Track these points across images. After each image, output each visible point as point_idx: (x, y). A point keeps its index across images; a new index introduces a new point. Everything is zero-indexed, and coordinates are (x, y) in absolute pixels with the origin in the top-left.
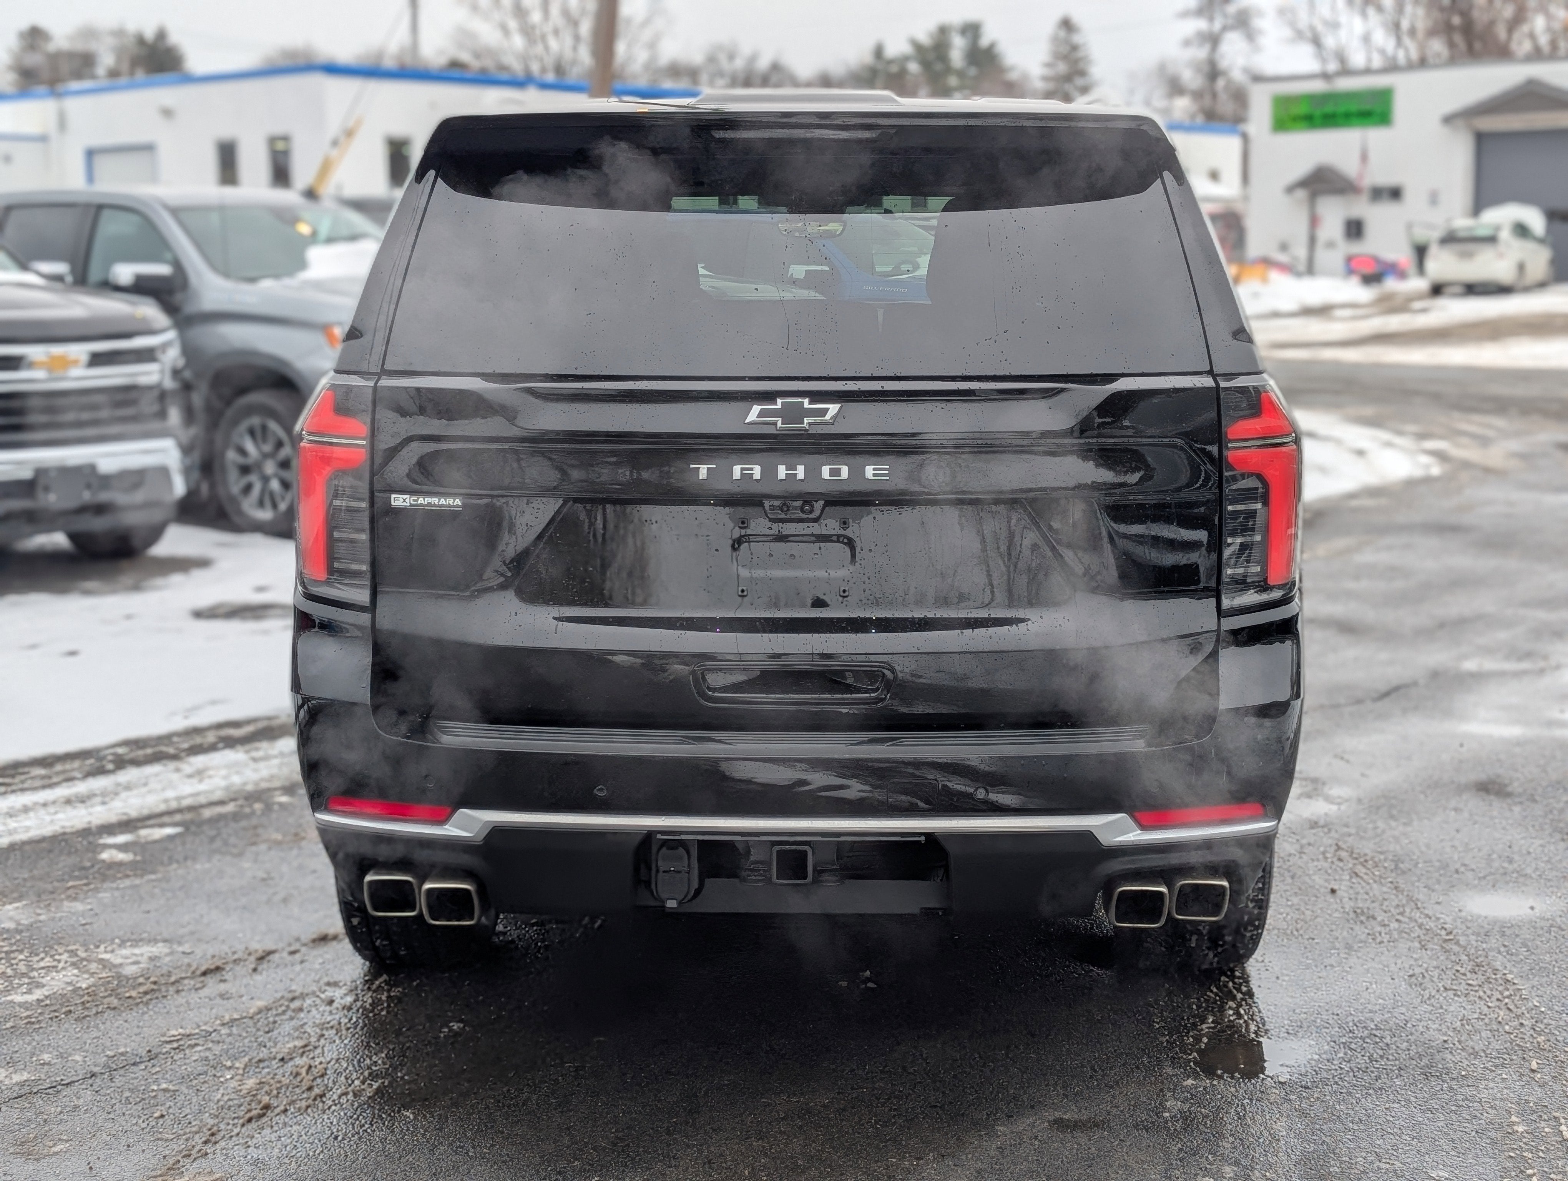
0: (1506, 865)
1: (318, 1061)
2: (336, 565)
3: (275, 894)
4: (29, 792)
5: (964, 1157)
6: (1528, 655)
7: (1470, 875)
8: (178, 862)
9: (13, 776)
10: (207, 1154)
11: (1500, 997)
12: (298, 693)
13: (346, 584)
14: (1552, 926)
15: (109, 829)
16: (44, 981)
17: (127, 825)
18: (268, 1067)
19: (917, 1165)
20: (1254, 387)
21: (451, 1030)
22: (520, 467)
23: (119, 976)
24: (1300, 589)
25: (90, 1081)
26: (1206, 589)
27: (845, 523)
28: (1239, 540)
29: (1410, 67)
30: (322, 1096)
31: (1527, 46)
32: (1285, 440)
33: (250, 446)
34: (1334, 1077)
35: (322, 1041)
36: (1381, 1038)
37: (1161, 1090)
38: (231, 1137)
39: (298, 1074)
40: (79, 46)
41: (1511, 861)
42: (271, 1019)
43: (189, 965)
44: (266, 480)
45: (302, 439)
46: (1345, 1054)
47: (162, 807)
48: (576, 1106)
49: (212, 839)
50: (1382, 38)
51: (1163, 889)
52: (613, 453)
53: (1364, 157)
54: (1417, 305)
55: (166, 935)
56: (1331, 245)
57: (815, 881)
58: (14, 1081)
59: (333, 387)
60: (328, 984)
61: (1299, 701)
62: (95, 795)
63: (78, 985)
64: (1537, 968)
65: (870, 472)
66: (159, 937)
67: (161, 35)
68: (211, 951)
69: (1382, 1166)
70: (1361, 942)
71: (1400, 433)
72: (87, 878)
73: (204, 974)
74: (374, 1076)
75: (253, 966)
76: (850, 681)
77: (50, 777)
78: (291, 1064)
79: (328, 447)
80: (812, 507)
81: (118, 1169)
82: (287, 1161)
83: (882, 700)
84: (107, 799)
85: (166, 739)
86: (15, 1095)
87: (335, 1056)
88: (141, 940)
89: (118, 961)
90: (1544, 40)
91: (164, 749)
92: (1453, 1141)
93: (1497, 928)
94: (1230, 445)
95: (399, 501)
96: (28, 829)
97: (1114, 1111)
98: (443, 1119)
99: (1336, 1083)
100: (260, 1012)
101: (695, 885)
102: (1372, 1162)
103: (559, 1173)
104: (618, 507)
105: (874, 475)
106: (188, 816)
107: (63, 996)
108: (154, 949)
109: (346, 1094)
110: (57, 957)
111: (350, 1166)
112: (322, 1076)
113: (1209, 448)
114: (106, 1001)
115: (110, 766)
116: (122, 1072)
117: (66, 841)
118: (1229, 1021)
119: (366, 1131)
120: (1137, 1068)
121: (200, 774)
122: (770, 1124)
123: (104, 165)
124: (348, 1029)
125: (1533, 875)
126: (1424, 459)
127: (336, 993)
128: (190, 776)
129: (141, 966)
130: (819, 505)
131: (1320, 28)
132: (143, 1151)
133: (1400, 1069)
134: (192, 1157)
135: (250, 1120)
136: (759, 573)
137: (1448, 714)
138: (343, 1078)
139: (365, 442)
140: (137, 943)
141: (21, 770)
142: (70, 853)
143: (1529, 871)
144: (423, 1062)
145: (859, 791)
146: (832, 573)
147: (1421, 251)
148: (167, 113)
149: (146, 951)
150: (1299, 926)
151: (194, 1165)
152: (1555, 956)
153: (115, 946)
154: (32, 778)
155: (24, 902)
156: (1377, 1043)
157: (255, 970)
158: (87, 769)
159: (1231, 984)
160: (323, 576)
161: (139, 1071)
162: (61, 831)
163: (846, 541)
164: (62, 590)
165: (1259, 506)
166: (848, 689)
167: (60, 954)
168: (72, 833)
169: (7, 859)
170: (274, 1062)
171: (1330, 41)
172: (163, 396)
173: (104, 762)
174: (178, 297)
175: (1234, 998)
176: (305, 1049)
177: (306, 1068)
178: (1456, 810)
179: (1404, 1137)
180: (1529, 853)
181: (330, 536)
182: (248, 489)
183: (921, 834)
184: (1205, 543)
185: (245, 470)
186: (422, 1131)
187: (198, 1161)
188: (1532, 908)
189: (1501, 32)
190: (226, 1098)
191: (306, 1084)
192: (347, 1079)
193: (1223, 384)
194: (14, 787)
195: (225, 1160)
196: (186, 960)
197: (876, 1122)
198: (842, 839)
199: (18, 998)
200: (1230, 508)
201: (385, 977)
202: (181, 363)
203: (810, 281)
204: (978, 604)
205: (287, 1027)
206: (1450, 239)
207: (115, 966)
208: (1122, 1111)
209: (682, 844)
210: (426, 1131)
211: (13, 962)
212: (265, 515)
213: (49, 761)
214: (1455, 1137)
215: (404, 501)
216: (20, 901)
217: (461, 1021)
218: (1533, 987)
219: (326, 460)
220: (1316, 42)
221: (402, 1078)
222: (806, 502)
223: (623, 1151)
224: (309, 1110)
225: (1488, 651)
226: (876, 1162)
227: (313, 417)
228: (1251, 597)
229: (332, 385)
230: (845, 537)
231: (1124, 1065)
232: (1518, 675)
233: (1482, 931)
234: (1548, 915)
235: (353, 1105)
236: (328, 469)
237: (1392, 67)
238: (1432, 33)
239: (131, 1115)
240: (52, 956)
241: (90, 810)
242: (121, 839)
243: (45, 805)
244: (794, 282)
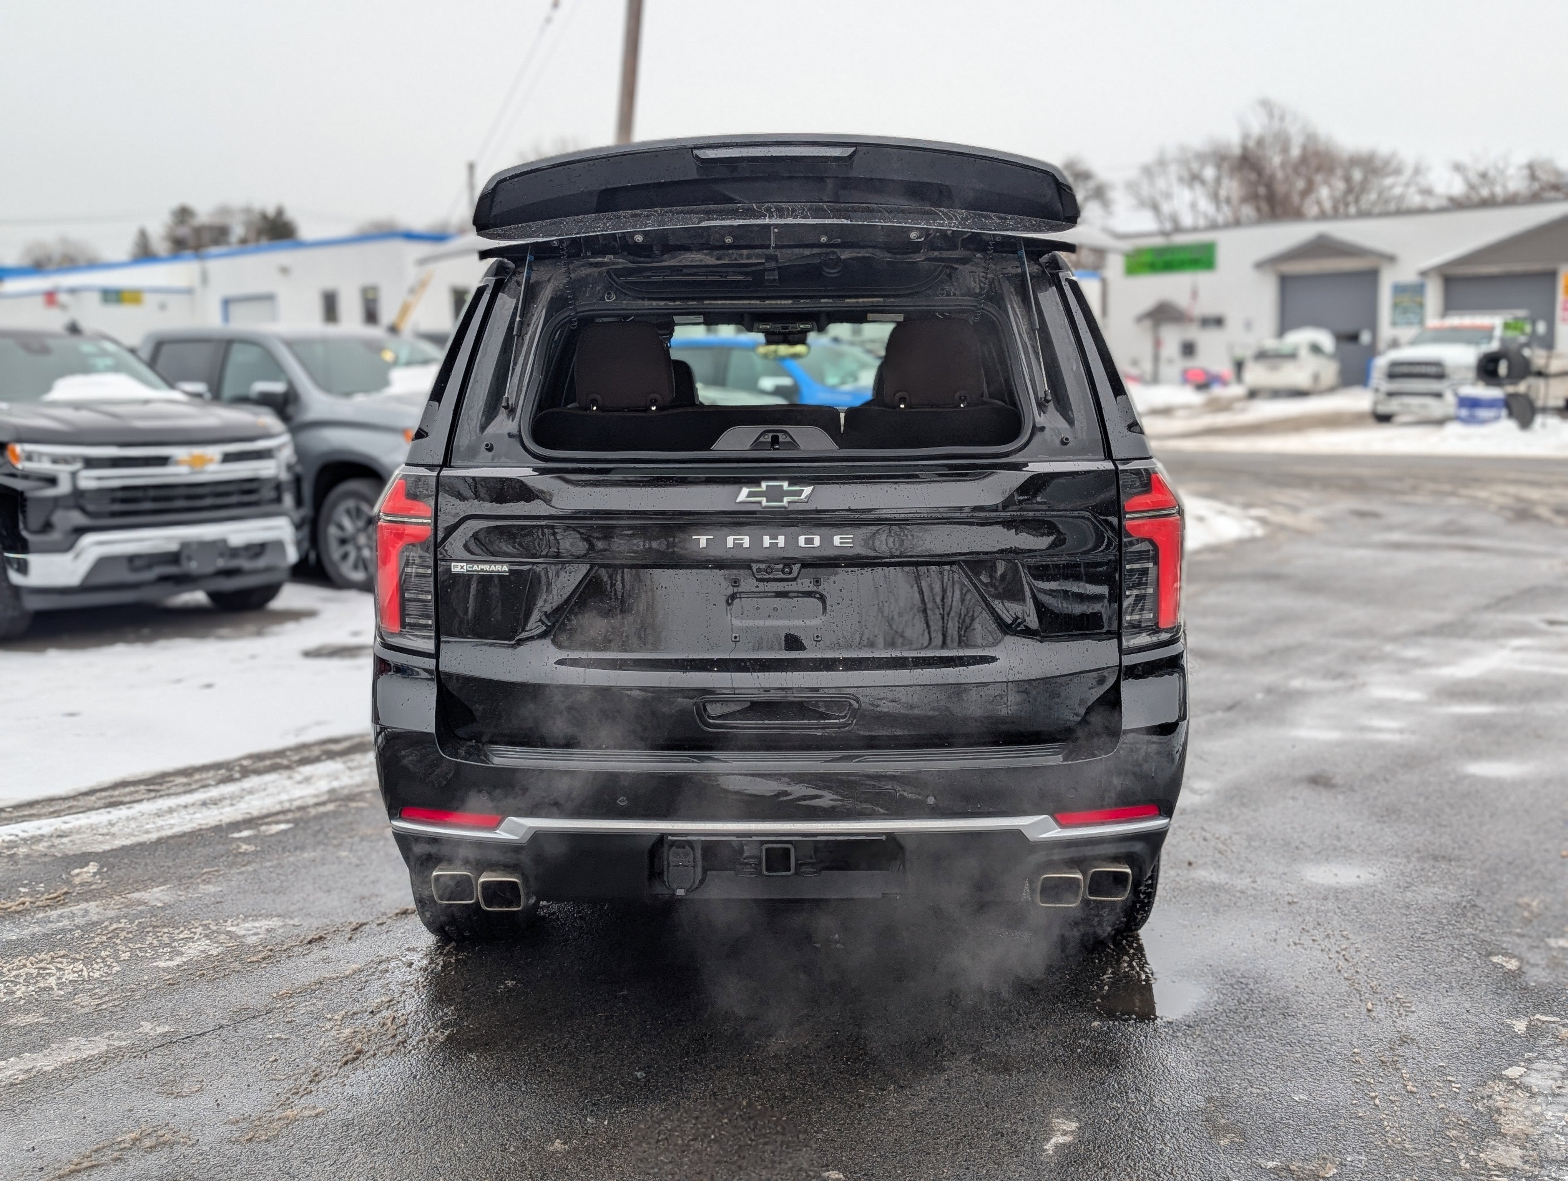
0: (1335, 842)
1: (401, 1013)
2: (407, 620)
3: (366, 876)
4: (173, 797)
5: (918, 1088)
6: (1340, 675)
7: (1307, 851)
8: (289, 851)
9: (161, 784)
10: (311, 1092)
11: (1339, 949)
12: (378, 723)
13: (416, 636)
14: (1375, 891)
15: (236, 826)
16: (183, 949)
17: (250, 822)
18: (361, 1018)
19: (882, 1095)
20: (1145, 469)
21: (506, 987)
22: (556, 538)
23: (242, 944)
24: (1184, 632)
25: (218, 1032)
26: (1109, 632)
27: (817, 582)
28: (1135, 592)
29: (1227, 226)
30: (405, 1042)
31: (1314, 210)
32: (1170, 512)
33: (347, 523)
34: (1210, 1017)
35: (404, 996)
36: (1247, 984)
37: (1074, 1030)
38: (331, 1077)
39: (384, 1024)
40: (217, 221)
41: (1339, 839)
42: (363, 979)
43: (298, 936)
44: (359, 549)
45: (379, 519)
46: (1219, 998)
47: (278, 808)
48: (606, 1048)
49: (316, 834)
50: (1205, 205)
51: (1079, 876)
52: (630, 527)
53: (1195, 294)
54: (1239, 405)
55: (280, 911)
56: (1170, 361)
57: (796, 873)
58: (158, 1032)
59: (405, 477)
60: (408, 949)
61: (1186, 722)
62: (225, 798)
63: (210, 953)
64: (1366, 925)
65: (837, 540)
66: (274, 913)
67: (280, 212)
68: (315, 924)
69: (1254, 1091)
70: (1226, 906)
71: (1230, 503)
72: (218, 866)
73: (310, 942)
74: (445, 1026)
75: (349, 936)
76: (822, 710)
77: (190, 784)
78: (378, 1016)
79: (400, 526)
80: (791, 569)
81: (240, 1105)
82: (375, 1096)
83: (848, 725)
84: (234, 802)
85: (281, 753)
86: (158, 1044)
87: (414, 1009)
88: (261, 915)
89: (243, 932)
90: (1328, 205)
91: (279, 760)
92: (1309, 1069)
93: (1332, 894)
94: (1127, 516)
95: (458, 568)
96: (172, 826)
97: (1037, 1048)
98: (501, 1060)
99: (1213, 1022)
100: (354, 973)
101: (699, 876)
102: (1246, 1088)
103: (594, 1104)
104: (634, 571)
105: (841, 543)
106: (298, 815)
107: (198, 962)
108: (270, 923)
109: (423, 1040)
110: (193, 930)
111: (426, 1101)
112: (404, 1026)
113: (1110, 518)
114: (231, 966)
115: (237, 775)
116: (244, 1024)
117: (202, 836)
118: (1125, 972)
119: (439, 1071)
120: (1054, 1011)
121: (307, 780)
122: (762, 1062)
123: (236, 310)
124: (424, 987)
125: (1358, 851)
126: (1250, 524)
127: (415, 957)
128: (300, 783)
129: (260, 936)
130: (796, 568)
131: (1158, 198)
132: (261, 1089)
133: (1263, 1010)
134: (300, 1095)
135: (346, 1063)
136: (748, 623)
137: (1282, 722)
138: (420, 1027)
139: (429, 521)
140: (256, 918)
141: (167, 779)
142: (204, 846)
143: (1354, 847)
144: (484, 1013)
145: (831, 800)
146: (808, 622)
147: (1239, 366)
148: (284, 271)
149: (264, 924)
150: (1176, 894)
151: (302, 1101)
152: (1379, 916)
153: (239, 920)
154: (176, 785)
155: (168, 886)
156: (1243, 989)
157: (350, 939)
158: (219, 777)
159: (1124, 942)
160: (397, 629)
161: (257, 1023)
162: (198, 827)
163: (818, 596)
164: (202, 635)
165: (1151, 565)
166: (823, 716)
167: (196, 928)
168: (207, 829)
169: (156, 850)
170: (365, 1015)
171: (1166, 208)
172: (278, 487)
173: (233, 772)
174: (290, 410)
175: (1127, 954)
176: (390, 1004)
177: (391, 1019)
178: (1293, 798)
179: (1270, 1066)
180: (1352, 833)
181: (402, 596)
182: (345, 556)
183: (883, 834)
184: (1107, 596)
185: (343, 541)
186: (484, 1071)
187: (305, 1098)
188: (1358, 877)
189: (1296, 199)
190: (327, 1045)
191: (391, 1033)
192: (423, 1028)
193: (1121, 467)
194: (162, 793)
195: (326, 1096)
196: (296, 932)
197: (848, 1059)
198: (818, 838)
199: (162, 964)
200: (1128, 567)
201: (453, 944)
202: (293, 459)
203: (778, 391)
204: (919, 646)
205: (376, 985)
206: (1262, 356)
207: (239, 937)
208: (1044, 1048)
209: (690, 843)
210: (487, 1070)
211: (159, 934)
212: (359, 576)
213: (189, 771)
214: (1311, 1066)
215: (462, 567)
216: (165, 885)
217: (514, 979)
218: (1364, 941)
219: (400, 536)
220: (1155, 207)
221: (468, 1026)
222: (786, 565)
223: (645, 1085)
224: (394, 1054)
225: (1310, 672)
226: (849, 1093)
227: (389, 501)
228: (1144, 639)
229: (404, 475)
230: (816, 592)
231: (1043, 1009)
232: (1334, 692)
233: (1321, 896)
234: (1371, 883)
235: (428, 1049)
236: (401, 543)
237: (1213, 226)
238: (1245, 200)
239: (251, 1059)
240: (189, 929)
241: (221, 810)
242: (245, 833)
243: (186, 807)
244: (764, 392)
